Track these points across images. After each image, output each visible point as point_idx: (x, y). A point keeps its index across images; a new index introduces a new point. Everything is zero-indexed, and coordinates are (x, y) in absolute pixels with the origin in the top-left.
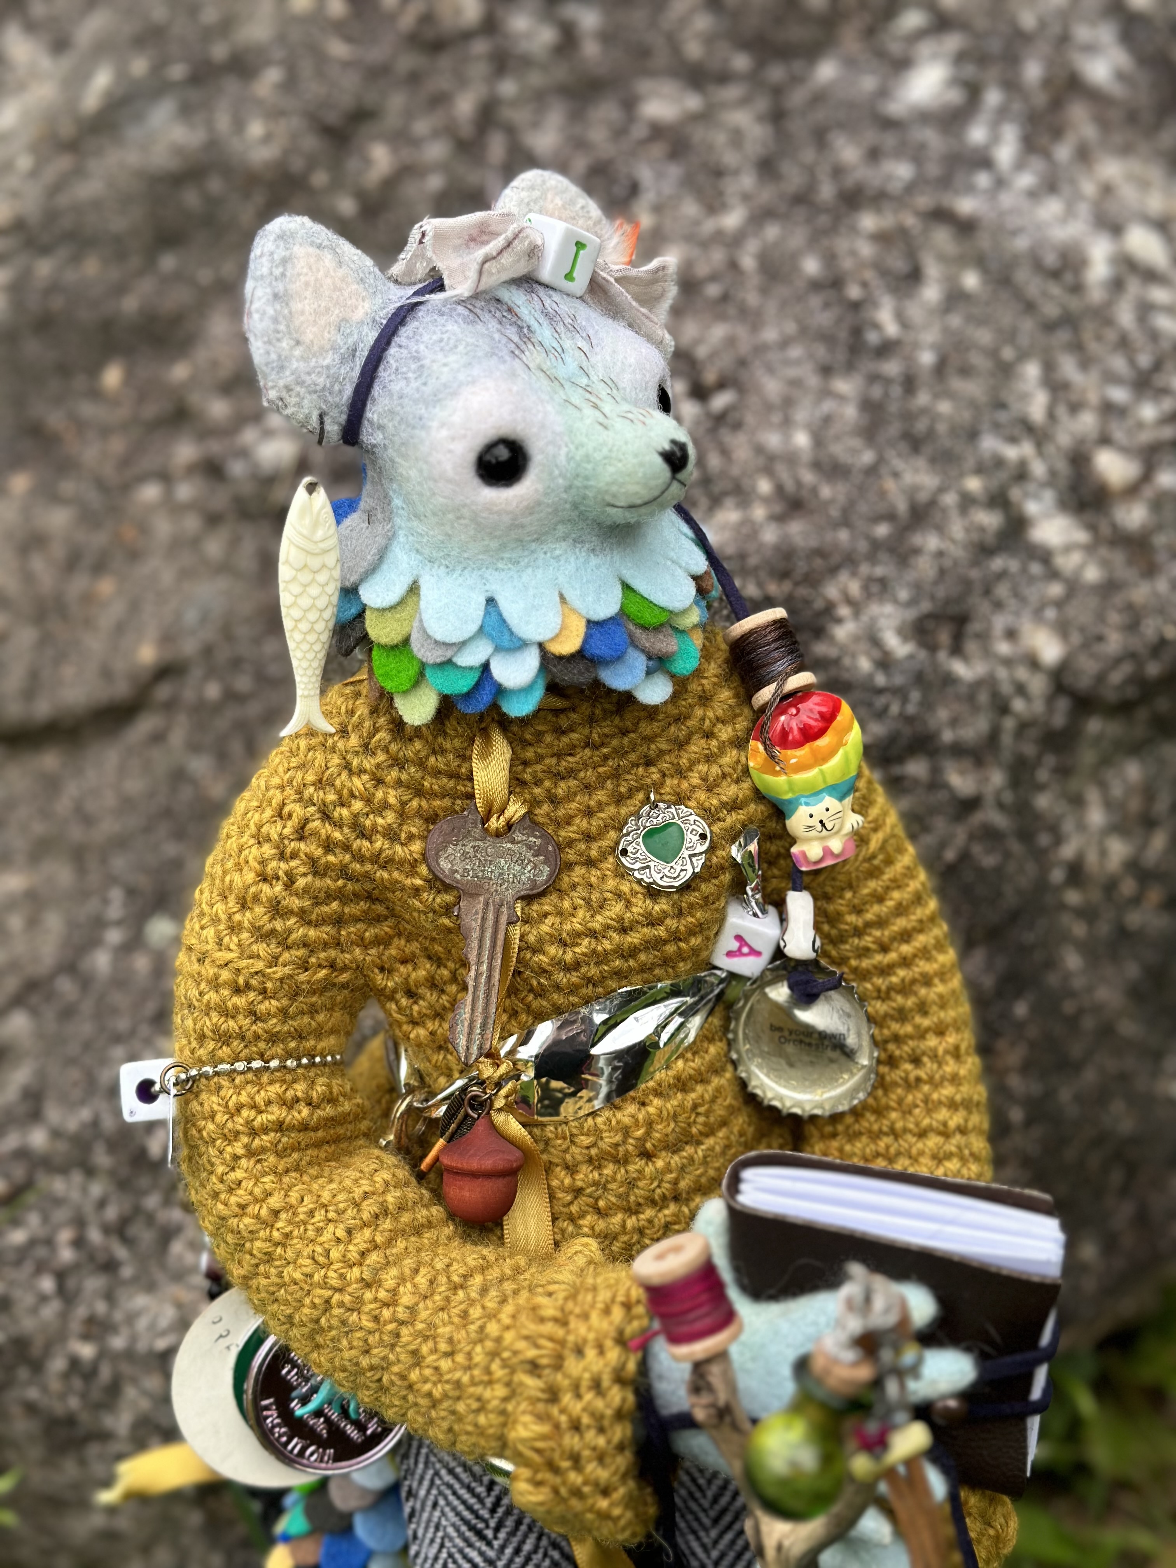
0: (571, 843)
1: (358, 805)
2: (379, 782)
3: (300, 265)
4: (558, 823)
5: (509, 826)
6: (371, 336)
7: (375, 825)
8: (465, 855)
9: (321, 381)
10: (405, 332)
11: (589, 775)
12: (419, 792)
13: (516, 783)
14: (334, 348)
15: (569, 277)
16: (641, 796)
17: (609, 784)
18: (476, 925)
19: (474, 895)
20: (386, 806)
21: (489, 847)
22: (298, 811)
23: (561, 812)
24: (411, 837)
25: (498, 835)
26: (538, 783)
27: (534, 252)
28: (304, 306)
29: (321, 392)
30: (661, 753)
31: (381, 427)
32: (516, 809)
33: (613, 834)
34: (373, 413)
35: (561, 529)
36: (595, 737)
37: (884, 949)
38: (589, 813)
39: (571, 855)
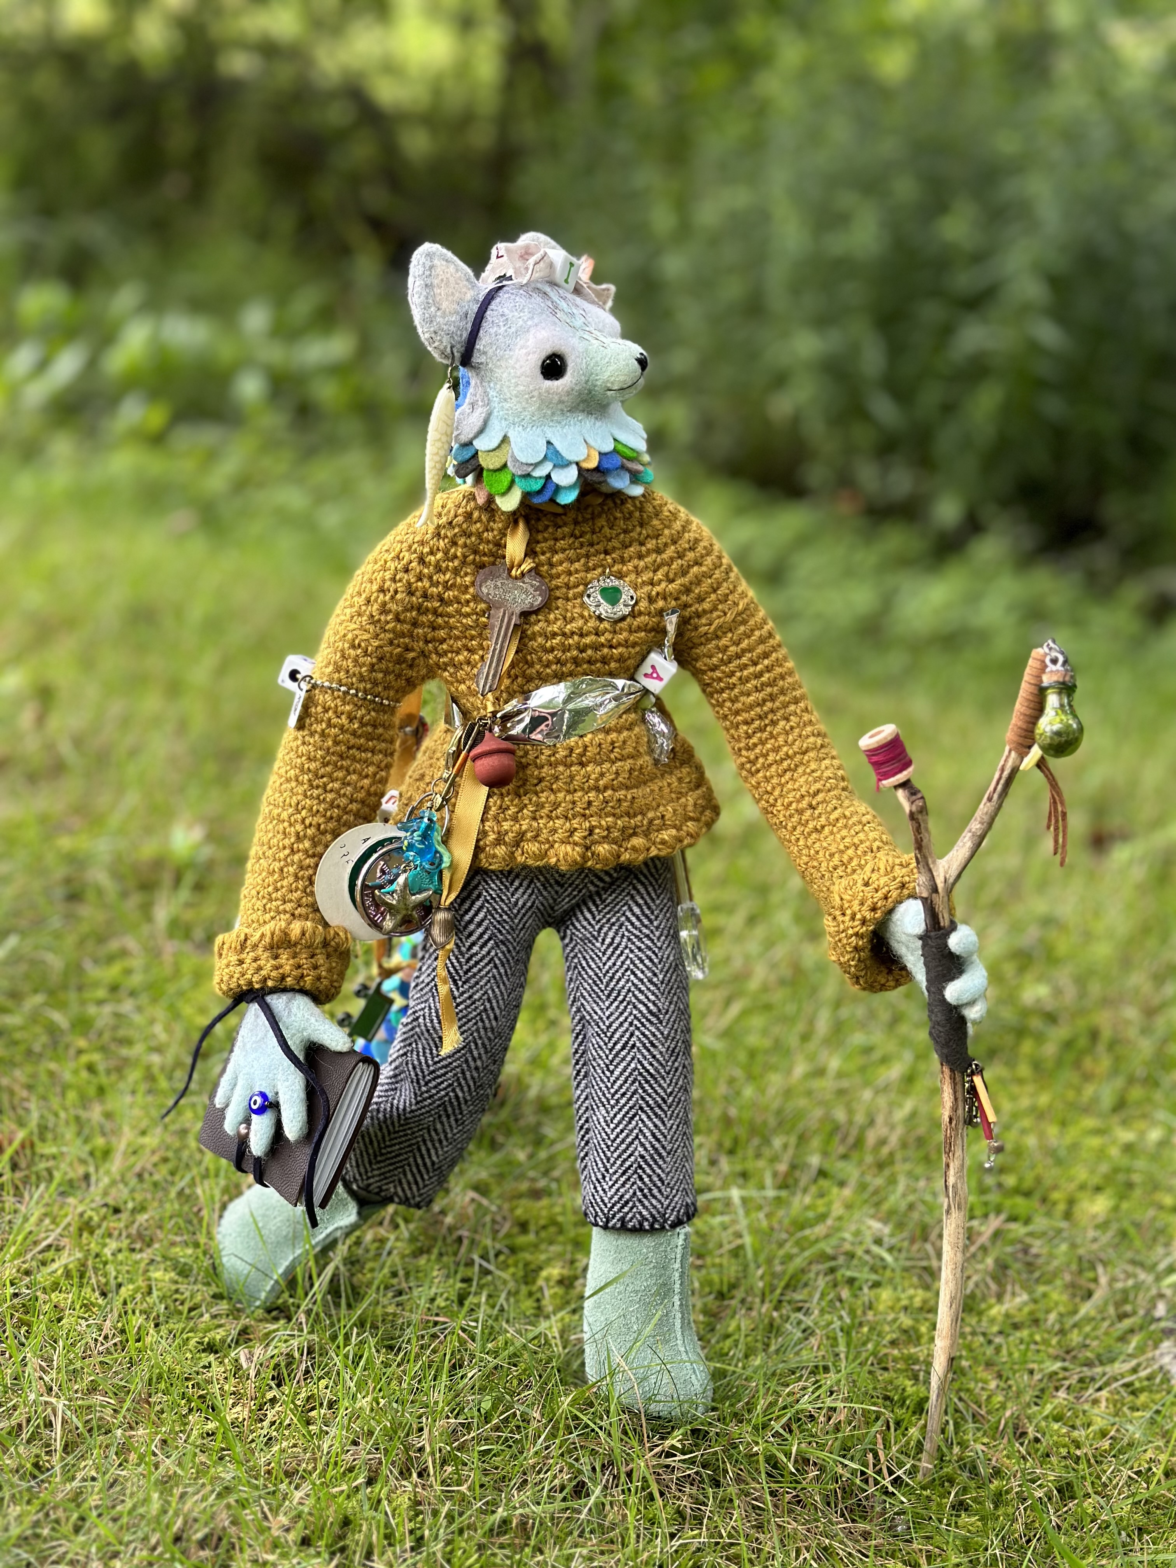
0: (558, 588)
1: (440, 555)
2: (454, 543)
3: (439, 270)
4: (552, 577)
5: (523, 574)
6: (475, 307)
7: (447, 567)
8: (496, 587)
9: (452, 328)
10: (493, 305)
11: (571, 553)
12: (475, 552)
13: (530, 552)
14: (457, 313)
15: (566, 281)
16: (600, 570)
17: (583, 561)
18: (498, 624)
19: (498, 608)
20: (455, 557)
21: (510, 583)
22: (406, 556)
23: (554, 571)
24: (466, 574)
25: (516, 578)
26: (543, 553)
27: (551, 265)
28: (440, 292)
29: (451, 335)
30: (614, 549)
31: (485, 353)
32: (526, 567)
33: (581, 588)
34: (480, 345)
35: (581, 407)
36: (577, 532)
37: (755, 664)
38: (570, 573)
39: (558, 593)
